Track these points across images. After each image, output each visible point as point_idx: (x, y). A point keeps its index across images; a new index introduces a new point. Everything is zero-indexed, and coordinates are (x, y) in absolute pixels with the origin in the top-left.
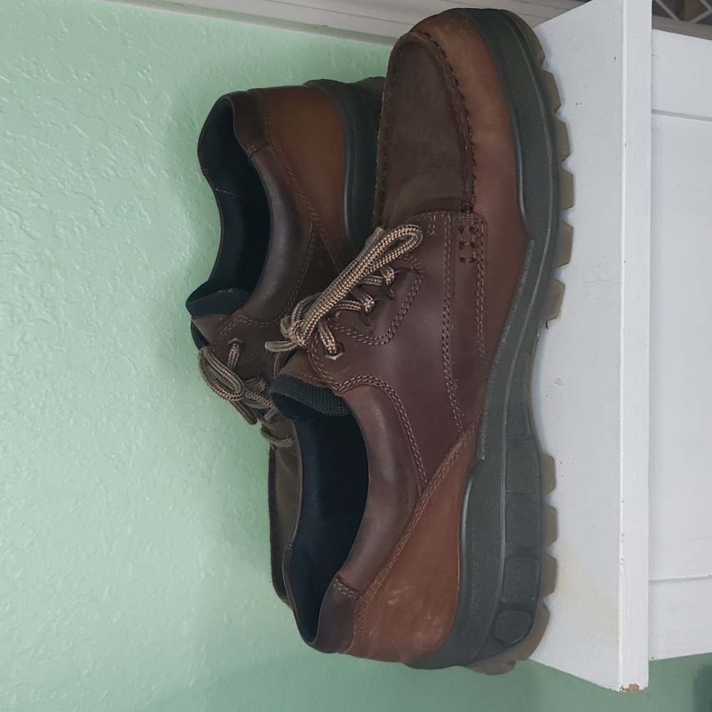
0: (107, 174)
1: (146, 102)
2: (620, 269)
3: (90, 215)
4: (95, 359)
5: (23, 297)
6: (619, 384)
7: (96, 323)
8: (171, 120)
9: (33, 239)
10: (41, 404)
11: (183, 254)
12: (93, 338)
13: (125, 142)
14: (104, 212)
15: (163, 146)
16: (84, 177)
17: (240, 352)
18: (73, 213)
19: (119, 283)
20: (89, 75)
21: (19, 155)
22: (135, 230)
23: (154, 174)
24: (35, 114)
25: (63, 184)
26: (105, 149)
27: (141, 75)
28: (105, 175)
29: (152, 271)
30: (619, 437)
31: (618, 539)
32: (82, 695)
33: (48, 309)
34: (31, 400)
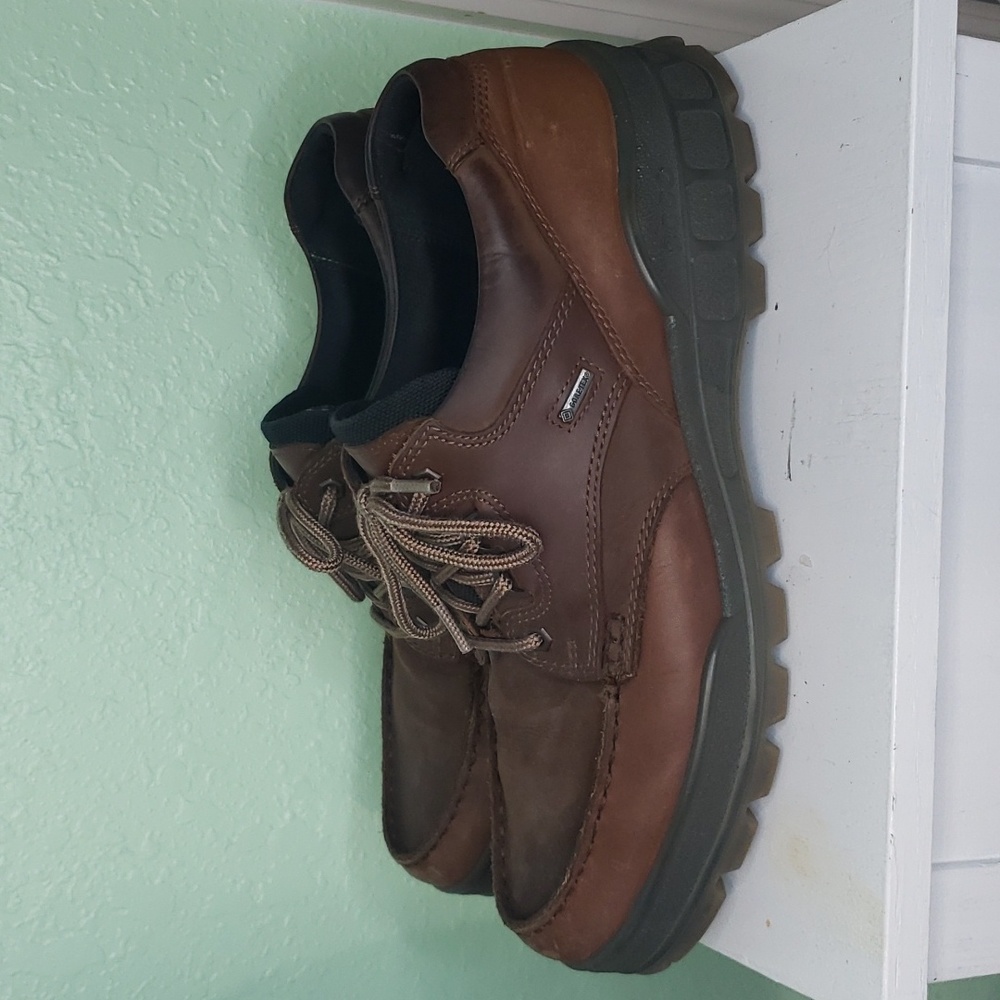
0: (156, 228)
1: (215, 123)
2: (899, 399)
3: (131, 290)
4: (134, 501)
5: (30, 409)
6: (894, 572)
7: (138, 447)
8: (252, 149)
9: (46, 323)
10: (54, 565)
11: (267, 347)
12: (131, 469)
13: (185, 183)
14: (150, 285)
15: (239, 189)
16: (123, 232)
17: (338, 500)
18: (105, 286)
19: (172, 388)
20: (132, 83)
21: (26, 201)
22: (196, 311)
23: (225, 229)
24: (52, 141)
25: (92, 245)
26: (154, 192)
27: (208, 84)
28: (153, 231)
29: (221, 372)
30: (891, 652)
31: (887, 803)
32: (108, 988)
33: (65, 426)
34: (39, 559)
